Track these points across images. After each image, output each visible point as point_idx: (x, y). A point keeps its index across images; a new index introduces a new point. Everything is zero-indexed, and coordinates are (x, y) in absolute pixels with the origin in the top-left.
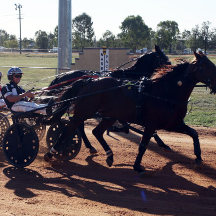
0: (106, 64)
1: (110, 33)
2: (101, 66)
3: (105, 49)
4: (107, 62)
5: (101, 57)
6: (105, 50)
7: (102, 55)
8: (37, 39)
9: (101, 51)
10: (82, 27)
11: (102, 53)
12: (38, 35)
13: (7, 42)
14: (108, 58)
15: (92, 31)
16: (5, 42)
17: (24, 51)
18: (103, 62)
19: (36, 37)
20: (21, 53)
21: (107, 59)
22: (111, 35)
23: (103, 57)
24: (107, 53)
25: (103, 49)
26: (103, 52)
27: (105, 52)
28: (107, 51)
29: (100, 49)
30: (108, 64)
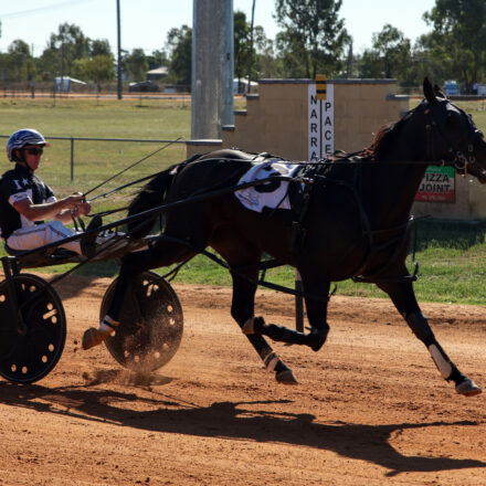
0: (325, 128)
1: (395, 34)
2: (311, 134)
3: (324, 82)
4: (328, 121)
5: (311, 107)
6: (321, 87)
7: (314, 100)
8: (175, 52)
9: (312, 89)
10: (309, 17)
11: (314, 94)
12: (176, 40)
13: (82, 61)
14: (331, 111)
15: (340, 26)
16: (77, 61)
17: (132, 90)
18: (317, 121)
19: (172, 47)
20: (120, 97)
21: (330, 113)
22: (398, 41)
23: (316, 107)
24: (330, 96)
25: (318, 82)
26: (318, 92)
27: (324, 92)
28: (330, 88)
29: (308, 83)
30: (331, 128)
